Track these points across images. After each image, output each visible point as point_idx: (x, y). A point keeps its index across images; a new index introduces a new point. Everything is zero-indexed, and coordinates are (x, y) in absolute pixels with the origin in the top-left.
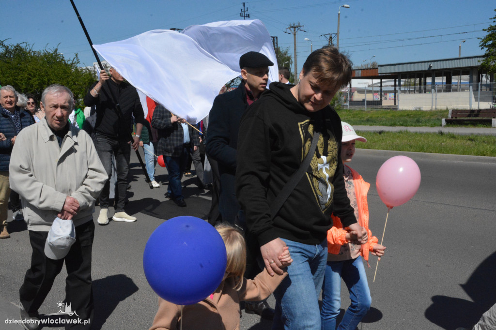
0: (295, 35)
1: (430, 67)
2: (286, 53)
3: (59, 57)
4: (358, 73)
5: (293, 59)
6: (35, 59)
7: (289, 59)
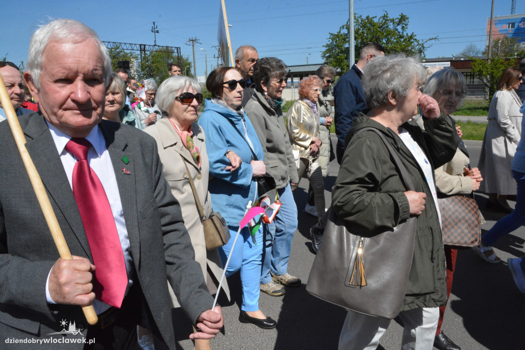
0: (193, 46)
2: (187, 60)
5: (193, 64)
7: (189, 64)
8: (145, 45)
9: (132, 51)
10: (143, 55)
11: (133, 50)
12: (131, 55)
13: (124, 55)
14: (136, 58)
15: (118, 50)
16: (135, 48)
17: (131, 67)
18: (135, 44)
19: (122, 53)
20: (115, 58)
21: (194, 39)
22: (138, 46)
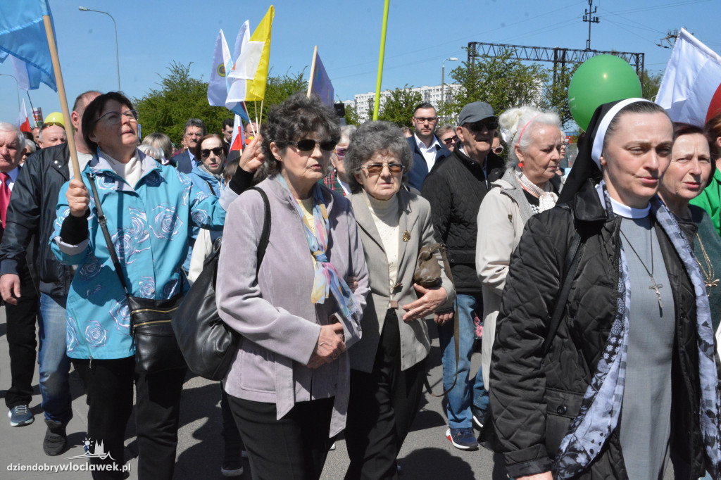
6: (273, 89)
8: (565, 50)
9: (538, 63)
10: (559, 72)
11: (538, 60)
12: (534, 71)
13: (518, 71)
14: (543, 77)
15: (508, 61)
16: (544, 57)
17: (531, 97)
18: (545, 48)
19: (516, 67)
20: (500, 76)
22: (551, 53)
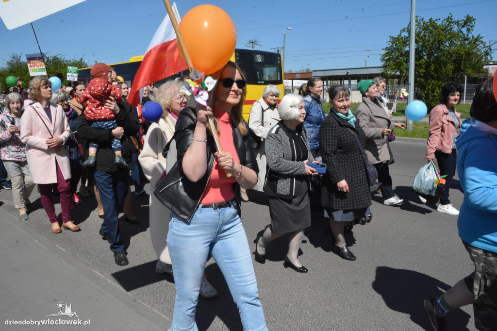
1: (348, 73)
3: (84, 64)
4: (298, 76)
21: (254, 41)
